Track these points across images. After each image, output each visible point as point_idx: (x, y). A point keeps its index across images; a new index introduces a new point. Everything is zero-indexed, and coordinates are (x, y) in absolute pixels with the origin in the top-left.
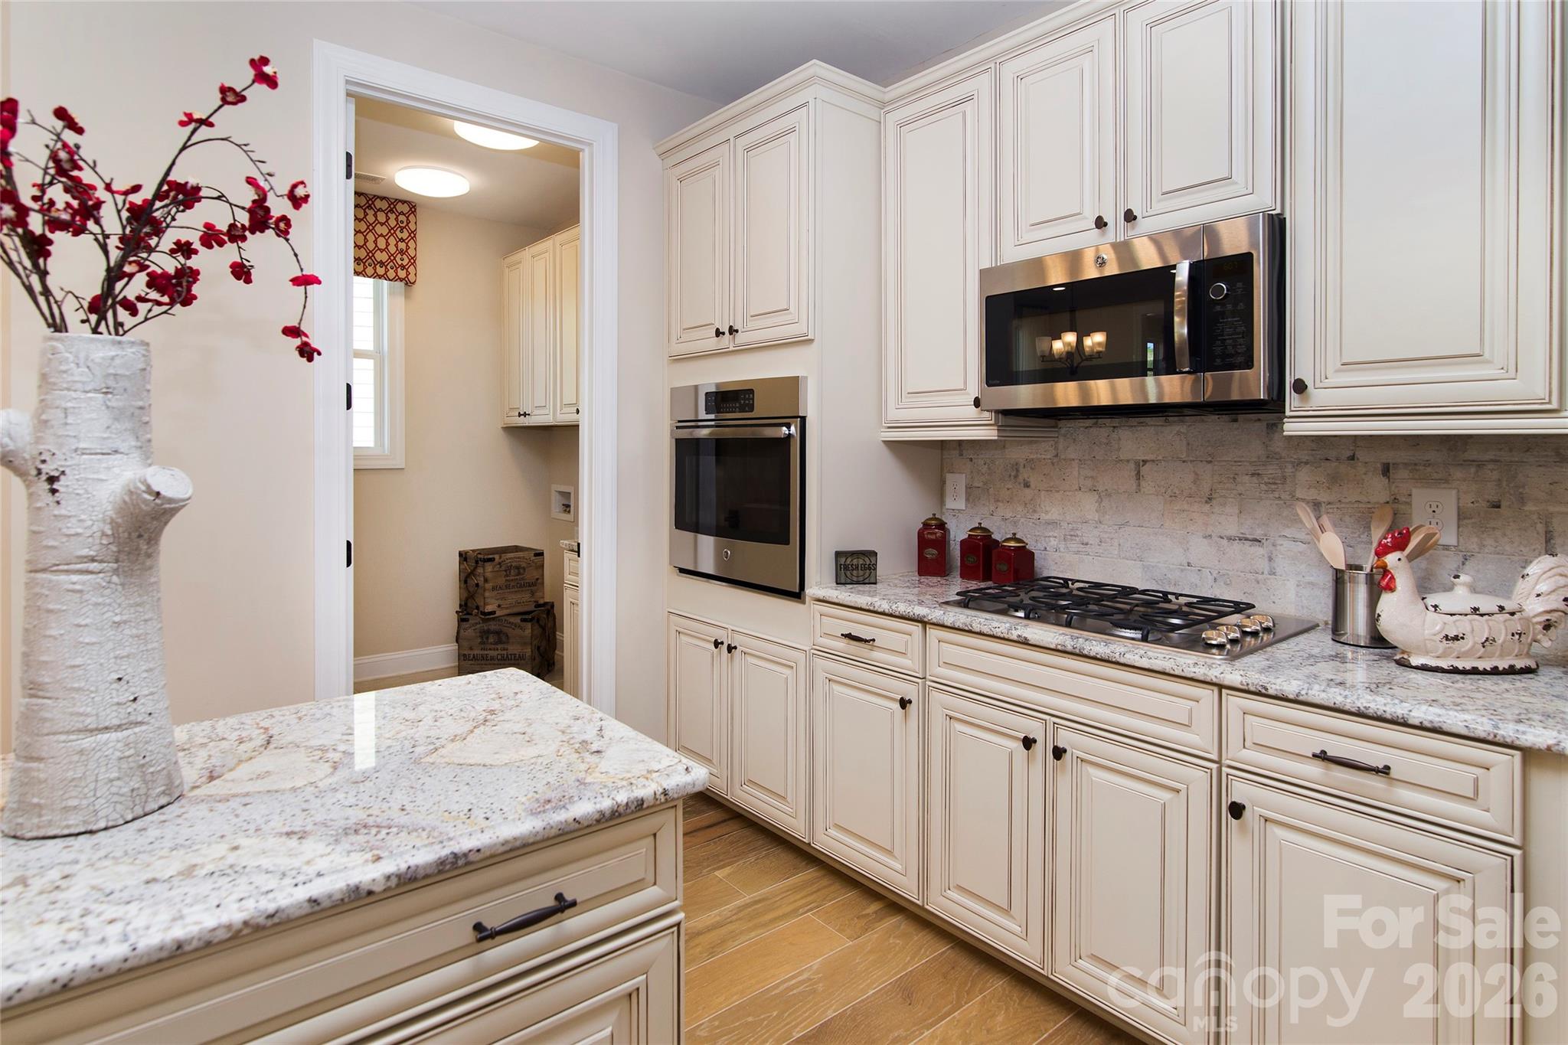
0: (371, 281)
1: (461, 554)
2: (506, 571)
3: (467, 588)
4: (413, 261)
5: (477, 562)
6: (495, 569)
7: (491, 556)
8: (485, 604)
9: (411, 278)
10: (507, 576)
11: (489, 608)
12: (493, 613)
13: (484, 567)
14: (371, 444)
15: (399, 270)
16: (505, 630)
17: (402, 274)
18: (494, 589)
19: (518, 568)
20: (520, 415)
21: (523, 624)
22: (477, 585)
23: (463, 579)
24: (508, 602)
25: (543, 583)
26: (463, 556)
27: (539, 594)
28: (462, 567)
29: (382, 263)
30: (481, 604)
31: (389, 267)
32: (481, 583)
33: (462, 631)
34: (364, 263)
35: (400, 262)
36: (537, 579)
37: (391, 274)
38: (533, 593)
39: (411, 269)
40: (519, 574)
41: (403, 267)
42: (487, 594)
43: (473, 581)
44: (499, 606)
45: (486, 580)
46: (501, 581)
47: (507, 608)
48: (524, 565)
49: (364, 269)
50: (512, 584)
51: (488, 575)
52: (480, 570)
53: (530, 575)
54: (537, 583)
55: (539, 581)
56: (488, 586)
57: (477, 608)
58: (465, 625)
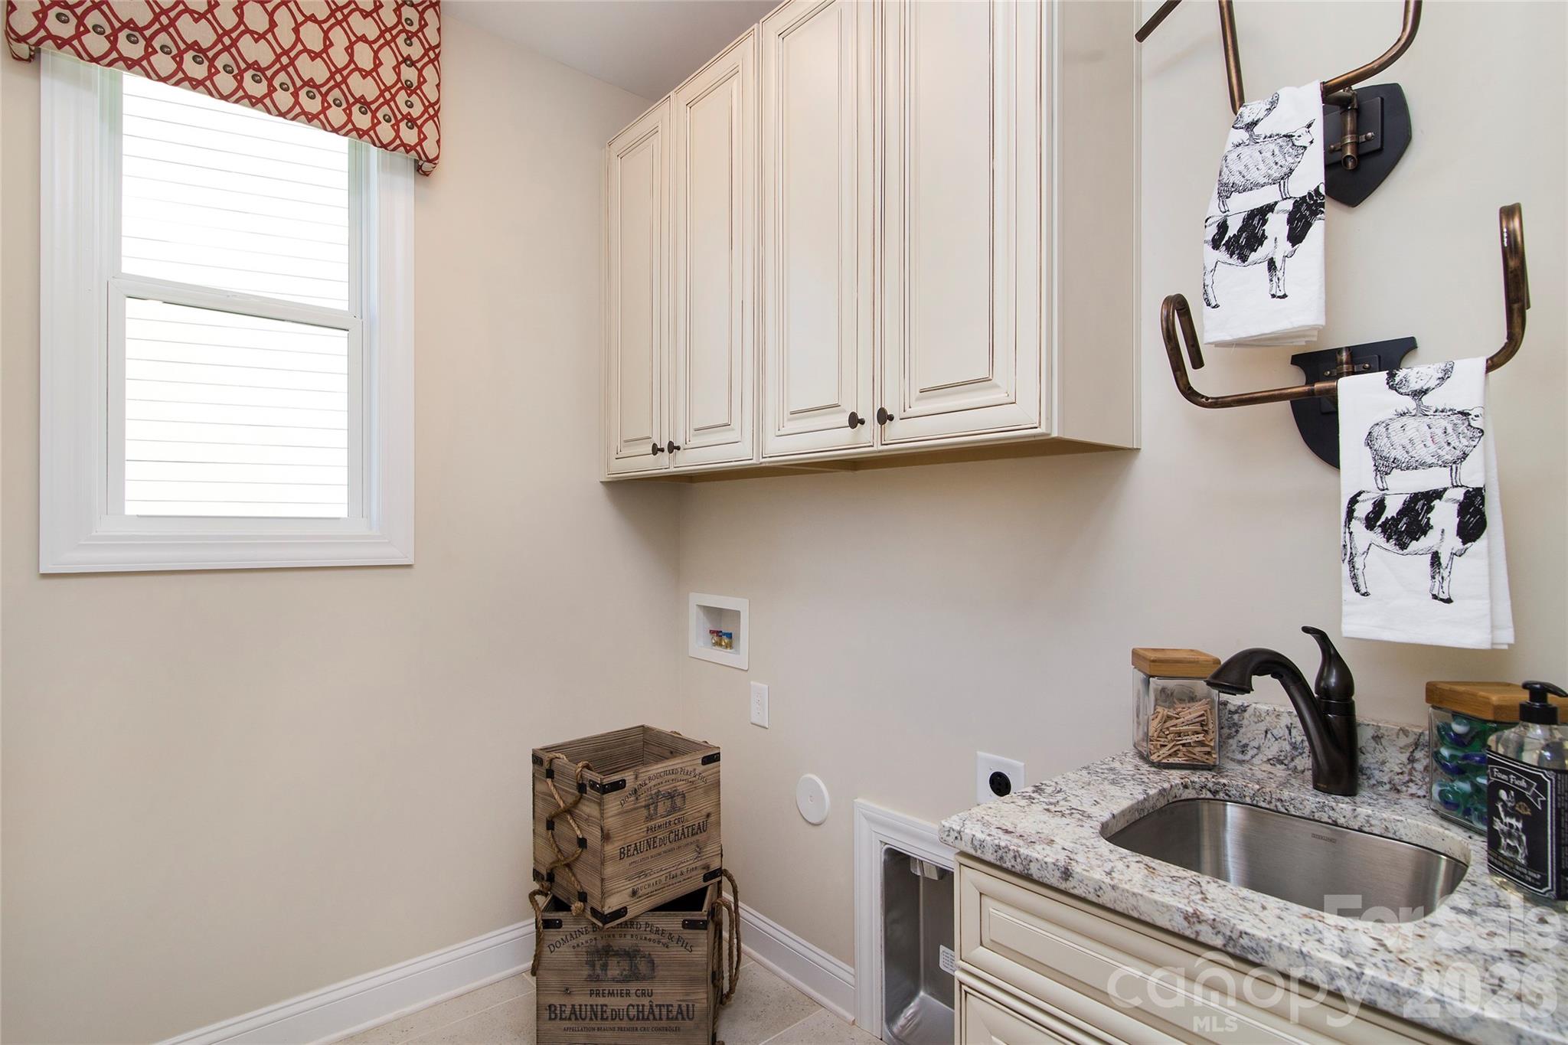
0: (341, 143)
1: (537, 760)
2: (647, 806)
3: (554, 842)
4: (433, 111)
5: (581, 788)
6: (628, 806)
7: (616, 778)
8: (604, 895)
9: (430, 148)
10: (649, 818)
11: (612, 904)
12: (621, 912)
13: (601, 804)
14: (342, 512)
15: (403, 125)
16: (646, 947)
17: (410, 136)
18: (623, 854)
19: (671, 796)
20: (656, 450)
21: (688, 934)
22: (582, 843)
23: (544, 815)
24: (652, 879)
25: (718, 823)
26: (544, 765)
27: (711, 849)
28: (540, 787)
29: (364, 104)
30: (594, 890)
31: (380, 115)
32: (593, 836)
33: (546, 950)
34: (324, 96)
35: (405, 110)
36: (708, 815)
37: (385, 132)
38: (700, 850)
39: (429, 128)
40: (674, 809)
41: (412, 122)
42: (609, 870)
43: (571, 829)
44: (634, 893)
45: (606, 837)
46: (637, 833)
47: (649, 895)
48: (681, 787)
49: (324, 110)
50: (660, 834)
51: (612, 822)
52: (588, 809)
53: (695, 808)
54: (706, 826)
55: (712, 819)
56: (612, 849)
57: (583, 897)
58: (553, 935)
